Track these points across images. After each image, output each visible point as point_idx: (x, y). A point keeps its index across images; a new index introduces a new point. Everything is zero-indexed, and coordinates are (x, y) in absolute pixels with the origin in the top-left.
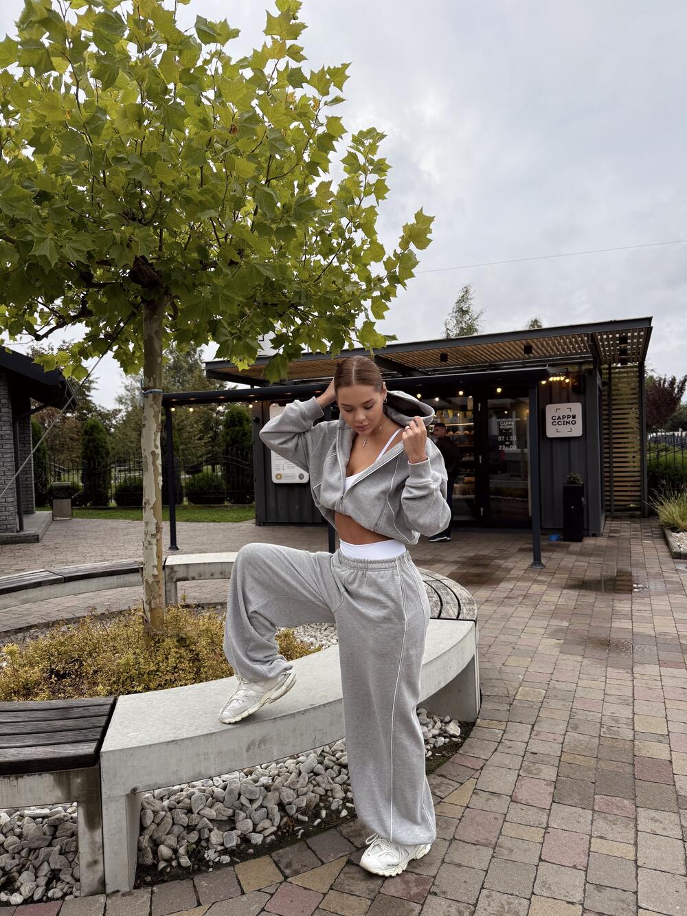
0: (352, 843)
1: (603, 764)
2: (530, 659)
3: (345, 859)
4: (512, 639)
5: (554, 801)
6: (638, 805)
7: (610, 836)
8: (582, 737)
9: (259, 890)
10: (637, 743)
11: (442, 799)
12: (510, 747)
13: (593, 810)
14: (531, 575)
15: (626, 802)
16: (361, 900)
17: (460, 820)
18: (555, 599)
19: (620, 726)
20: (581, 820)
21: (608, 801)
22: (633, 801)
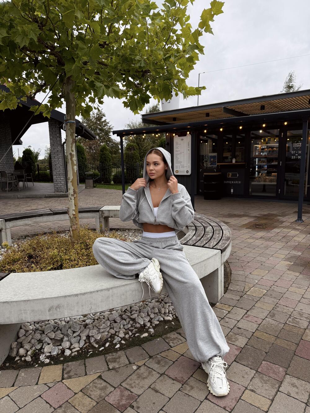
0: (108, 365)
1: (279, 342)
2: (267, 272)
3: (99, 374)
4: (264, 259)
5: (235, 361)
6: (288, 372)
7: (258, 391)
8: (274, 322)
9: (45, 384)
10: (307, 331)
11: (171, 347)
12: (227, 322)
13: (257, 371)
14: (293, 225)
15: (281, 369)
16: (92, 401)
17: (174, 362)
18: (300, 239)
19: (302, 318)
20: (246, 376)
21: (269, 366)
22: (285, 369)
